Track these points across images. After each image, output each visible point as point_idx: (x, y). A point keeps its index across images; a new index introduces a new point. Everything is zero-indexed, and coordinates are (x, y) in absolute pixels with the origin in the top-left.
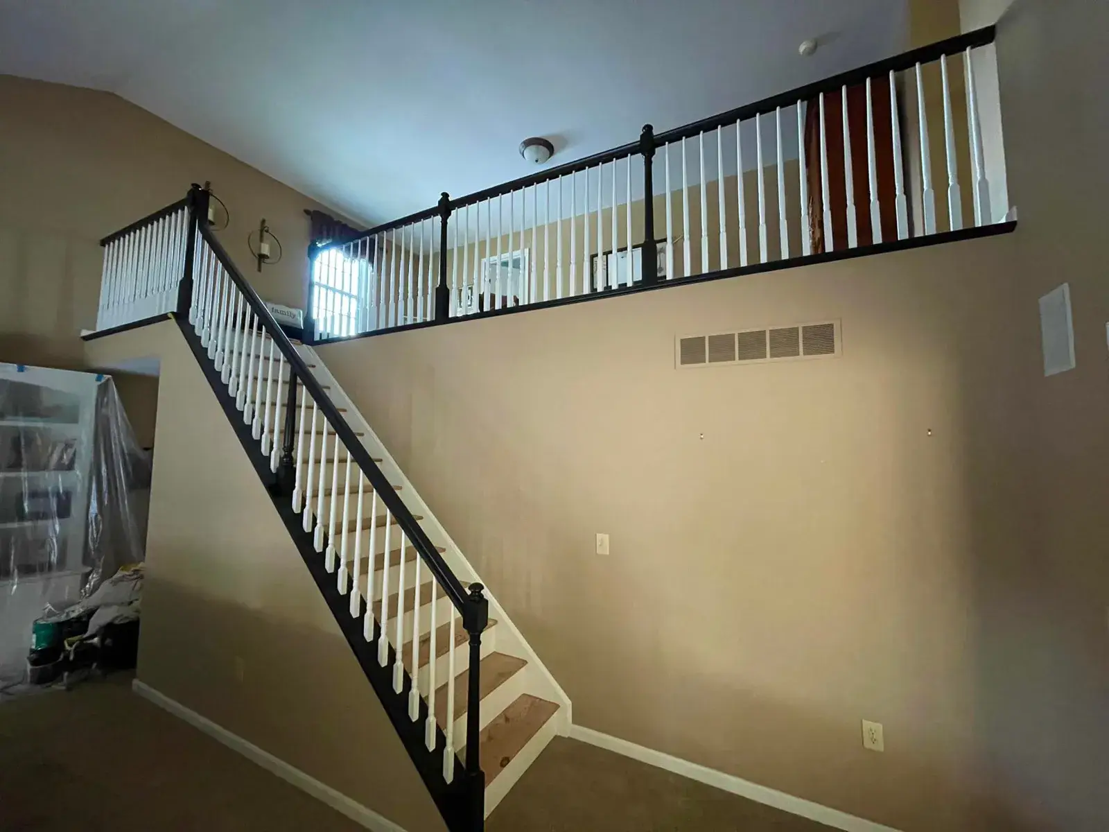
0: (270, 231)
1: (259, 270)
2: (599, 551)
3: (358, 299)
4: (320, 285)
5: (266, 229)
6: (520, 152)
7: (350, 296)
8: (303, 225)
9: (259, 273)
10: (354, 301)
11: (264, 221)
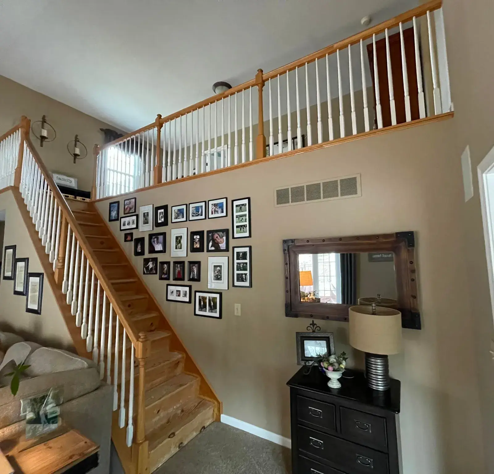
0: (80, 141)
1: (75, 162)
2: (236, 314)
3: (134, 177)
4: (110, 170)
5: (78, 140)
6: (213, 90)
7: (129, 176)
8: (100, 137)
9: (74, 164)
10: (132, 179)
11: (77, 136)
